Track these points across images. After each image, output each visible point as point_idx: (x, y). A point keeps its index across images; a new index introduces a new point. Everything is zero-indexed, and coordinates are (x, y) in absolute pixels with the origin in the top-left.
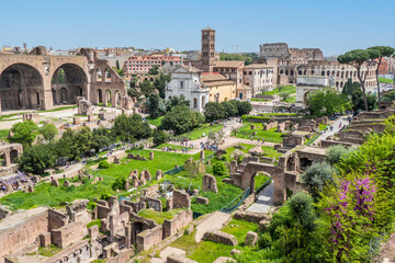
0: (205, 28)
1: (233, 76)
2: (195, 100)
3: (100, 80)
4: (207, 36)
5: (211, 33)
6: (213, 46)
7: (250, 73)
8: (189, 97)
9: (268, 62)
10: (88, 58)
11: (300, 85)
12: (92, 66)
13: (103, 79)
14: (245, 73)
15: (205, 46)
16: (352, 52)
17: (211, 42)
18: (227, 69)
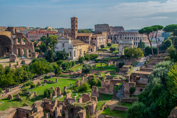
0: (73, 17)
1: (87, 40)
2: (70, 52)
3: (19, 44)
4: (74, 21)
5: (76, 20)
6: (77, 26)
7: (95, 39)
8: (67, 51)
9: (103, 33)
10: (12, 32)
11: (120, 44)
12: (14, 37)
13: (21, 43)
14: (93, 39)
15: (73, 26)
16: (145, 28)
17: (76, 24)
18: (84, 37)
